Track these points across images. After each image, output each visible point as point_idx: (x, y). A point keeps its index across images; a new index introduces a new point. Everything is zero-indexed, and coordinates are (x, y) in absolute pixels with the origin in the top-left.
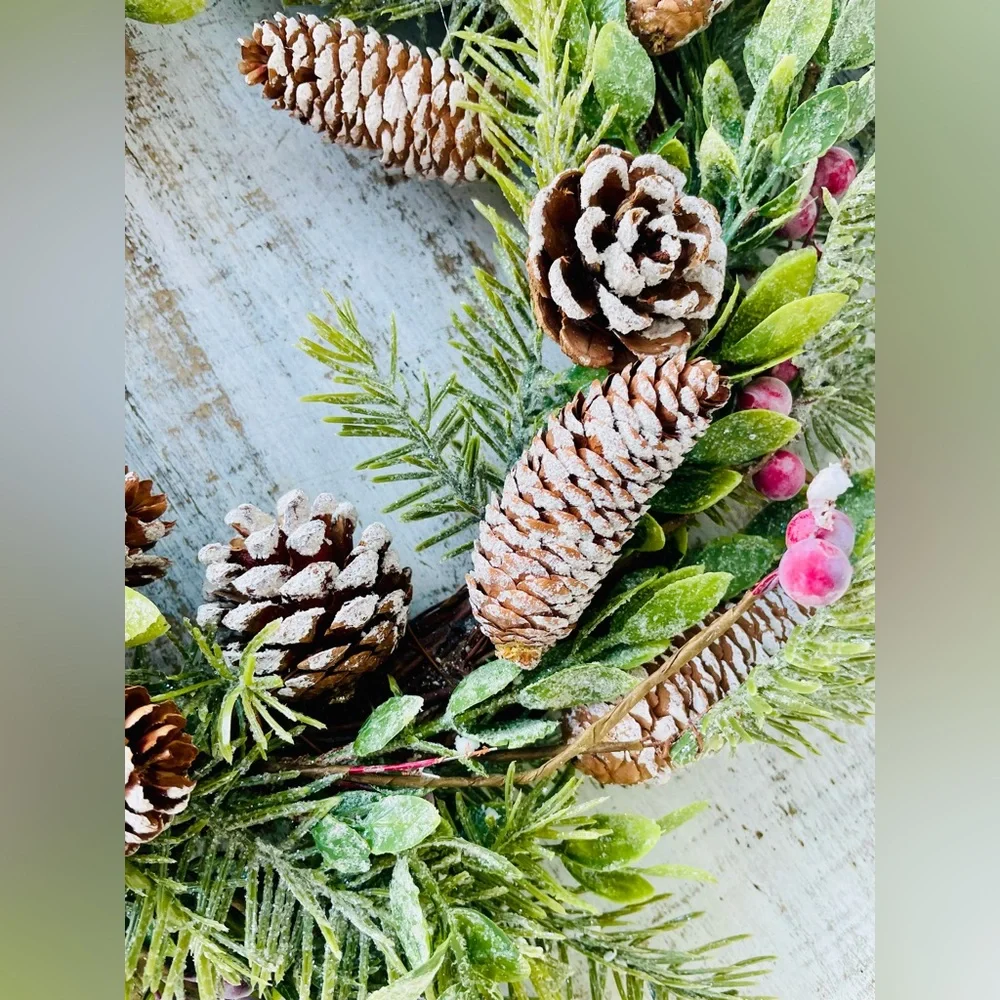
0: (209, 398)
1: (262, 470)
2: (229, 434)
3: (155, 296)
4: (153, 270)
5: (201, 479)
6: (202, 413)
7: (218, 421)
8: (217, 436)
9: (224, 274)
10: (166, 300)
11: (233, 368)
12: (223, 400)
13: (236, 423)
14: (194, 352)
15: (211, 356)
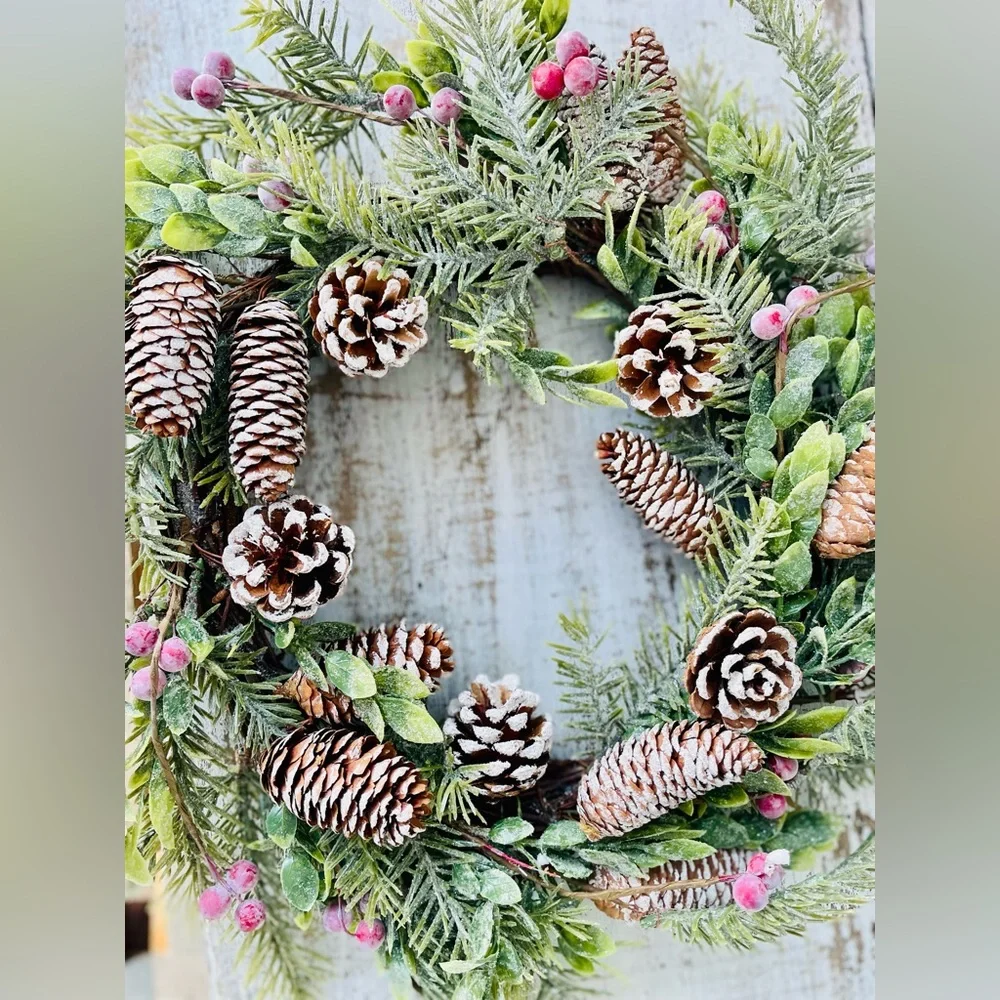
0: (487, 579)
1: (494, 629)
2: (487, 603)
3: (487, 511)
4: (490, 496)
5: (461, 621)
6: (479, 585)
7: (485, 593)
8: (480, 602)
9: (526, 514)
10: (489, 515)
11: (506, 569)
12: (492, 584)
13: (493, 599)
14: (491, 550)
15: (498, 557)
